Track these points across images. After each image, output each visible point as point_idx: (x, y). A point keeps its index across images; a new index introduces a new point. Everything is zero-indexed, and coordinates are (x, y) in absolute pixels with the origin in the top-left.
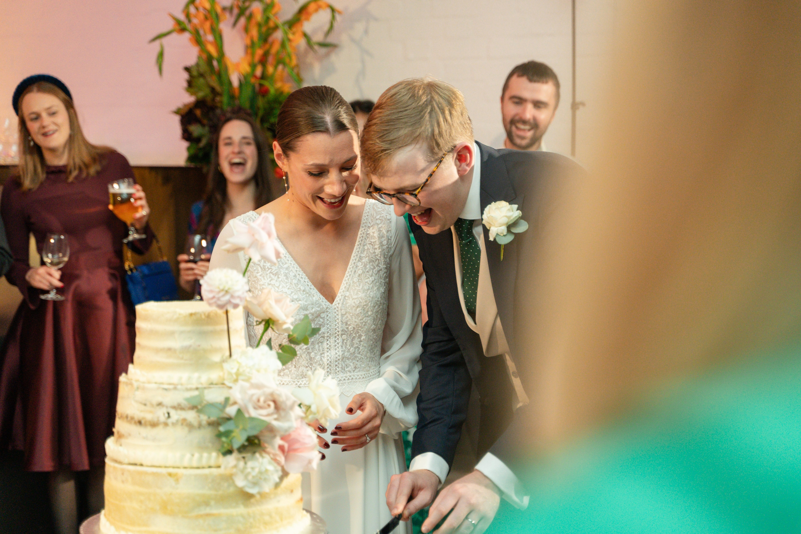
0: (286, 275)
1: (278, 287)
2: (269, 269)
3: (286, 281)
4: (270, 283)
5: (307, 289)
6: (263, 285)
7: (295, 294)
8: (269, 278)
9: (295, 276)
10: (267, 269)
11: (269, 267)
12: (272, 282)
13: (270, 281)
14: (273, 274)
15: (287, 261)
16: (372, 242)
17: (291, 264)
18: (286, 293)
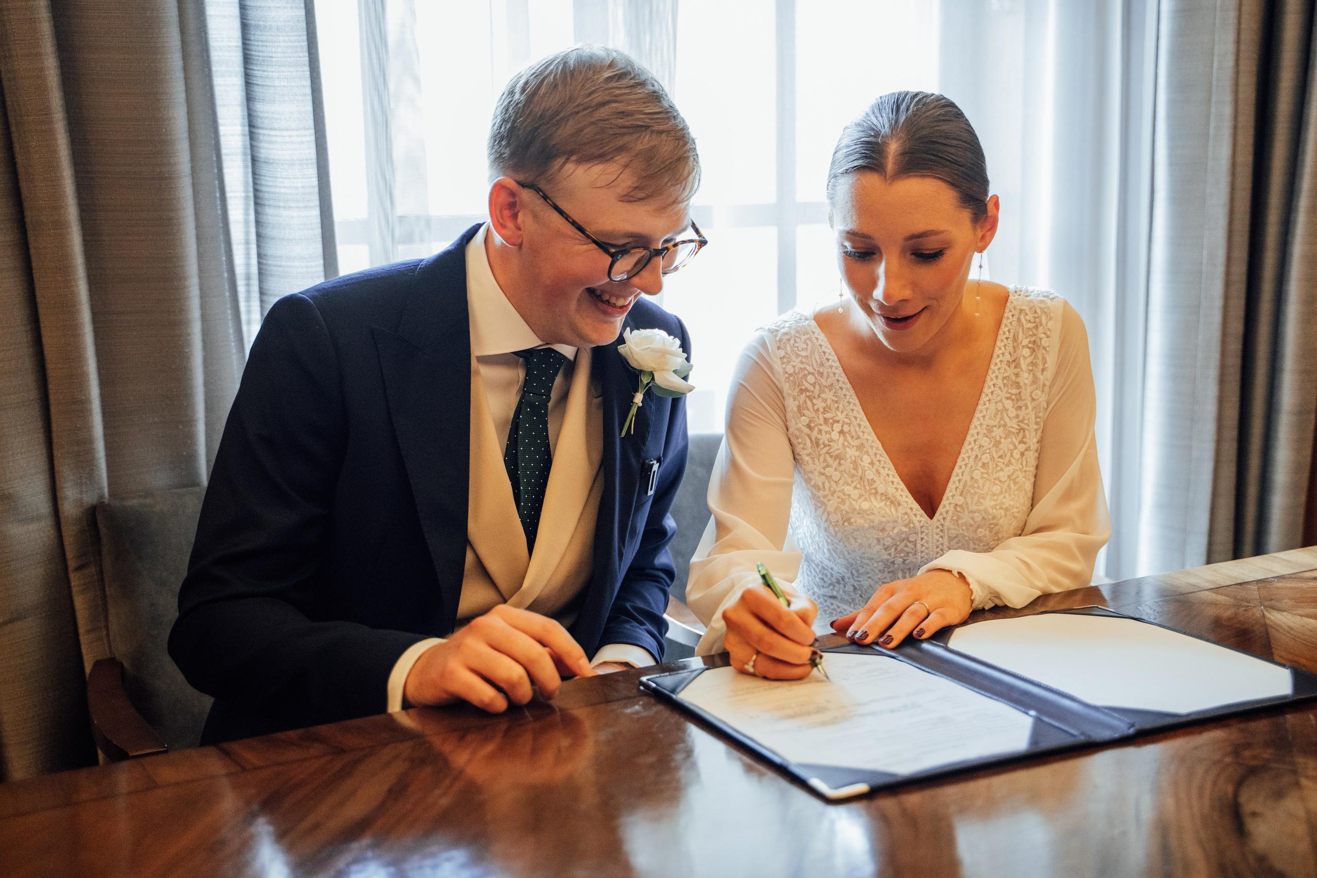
0: (855, 462)
1: (837, 483)
2: (825, 446)
3: (853, 472)
4: (822, 471)
5: (891, 490)
6: (811, 472)
7: (865, 500)
8: (823, 462)
9: (872, 463)
10: (822, 446)
11: (827, 443)
12: (829, 471)
13: (824, 468)
14: (831, 457)
15: (861, 434)
16: (1012, 394)
17: (867, 440)
18: (849, 495)
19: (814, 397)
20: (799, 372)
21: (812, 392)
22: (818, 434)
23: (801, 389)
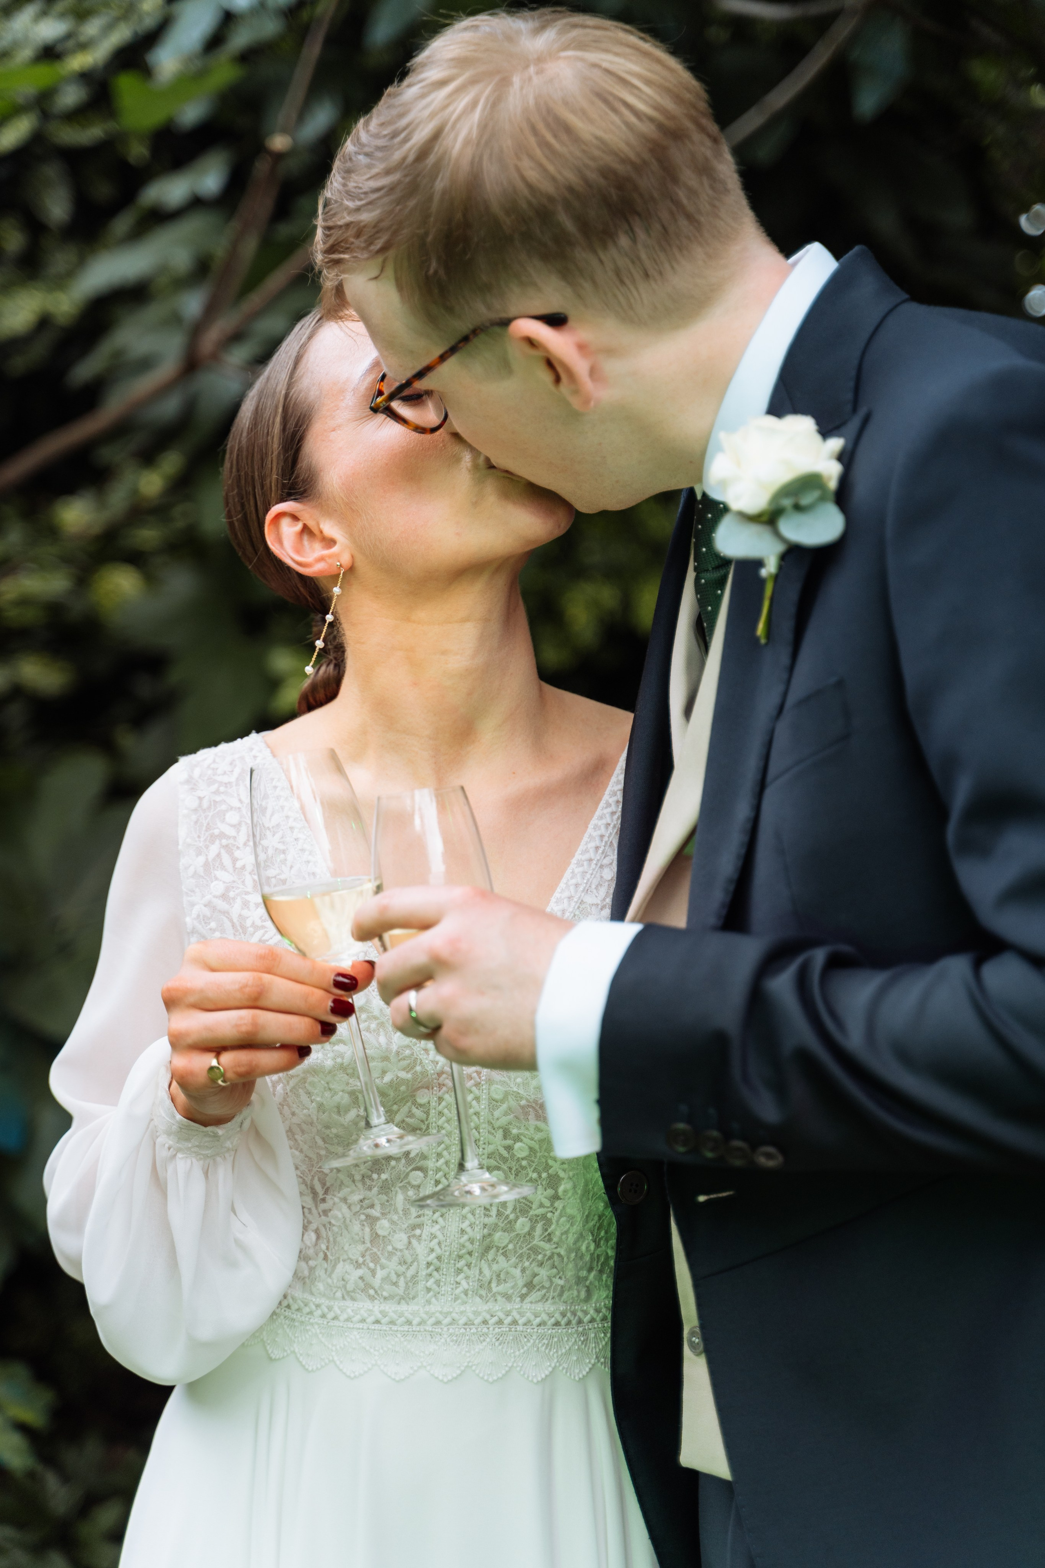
19: (238, 848)
20: (209, 808)
21: (235, 838)
22: (242, 909)
23: (212, 835)
